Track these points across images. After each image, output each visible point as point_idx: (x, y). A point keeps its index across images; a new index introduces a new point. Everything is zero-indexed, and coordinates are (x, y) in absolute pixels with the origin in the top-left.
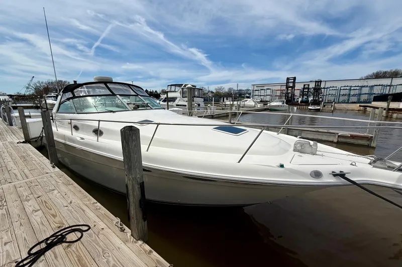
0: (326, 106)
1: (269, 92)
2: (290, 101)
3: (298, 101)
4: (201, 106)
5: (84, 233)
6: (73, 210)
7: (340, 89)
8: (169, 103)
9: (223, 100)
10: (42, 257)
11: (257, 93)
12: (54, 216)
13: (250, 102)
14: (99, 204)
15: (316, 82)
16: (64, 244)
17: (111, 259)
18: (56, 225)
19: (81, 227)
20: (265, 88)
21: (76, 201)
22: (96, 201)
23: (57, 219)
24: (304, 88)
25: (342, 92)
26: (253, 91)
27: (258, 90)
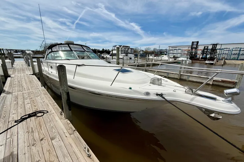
0: (219, 62)
1: (179, 51)
2: (193, 57)
3: (199, 58)
4: (132, 59)
5: (45, 114)
6: (44, 105)
7: (232, 50)
8: (113, 57)
9: (149, 56)
10: (26, 120)
11: (171, 52)
12: (35, 106)
13: (165, 58)
14: (56, 104)
15: (213, 44)
16: (35, 117)
17: (52, 124)
18: (35, 110)
19: (44, 112)
20: (177, 48)
21: (47, 101)
22: (55, 102)
23: (36, 107)
24: (204, 49)
25: (233, 52)
26: (169, 50)
27: (173, 50)
